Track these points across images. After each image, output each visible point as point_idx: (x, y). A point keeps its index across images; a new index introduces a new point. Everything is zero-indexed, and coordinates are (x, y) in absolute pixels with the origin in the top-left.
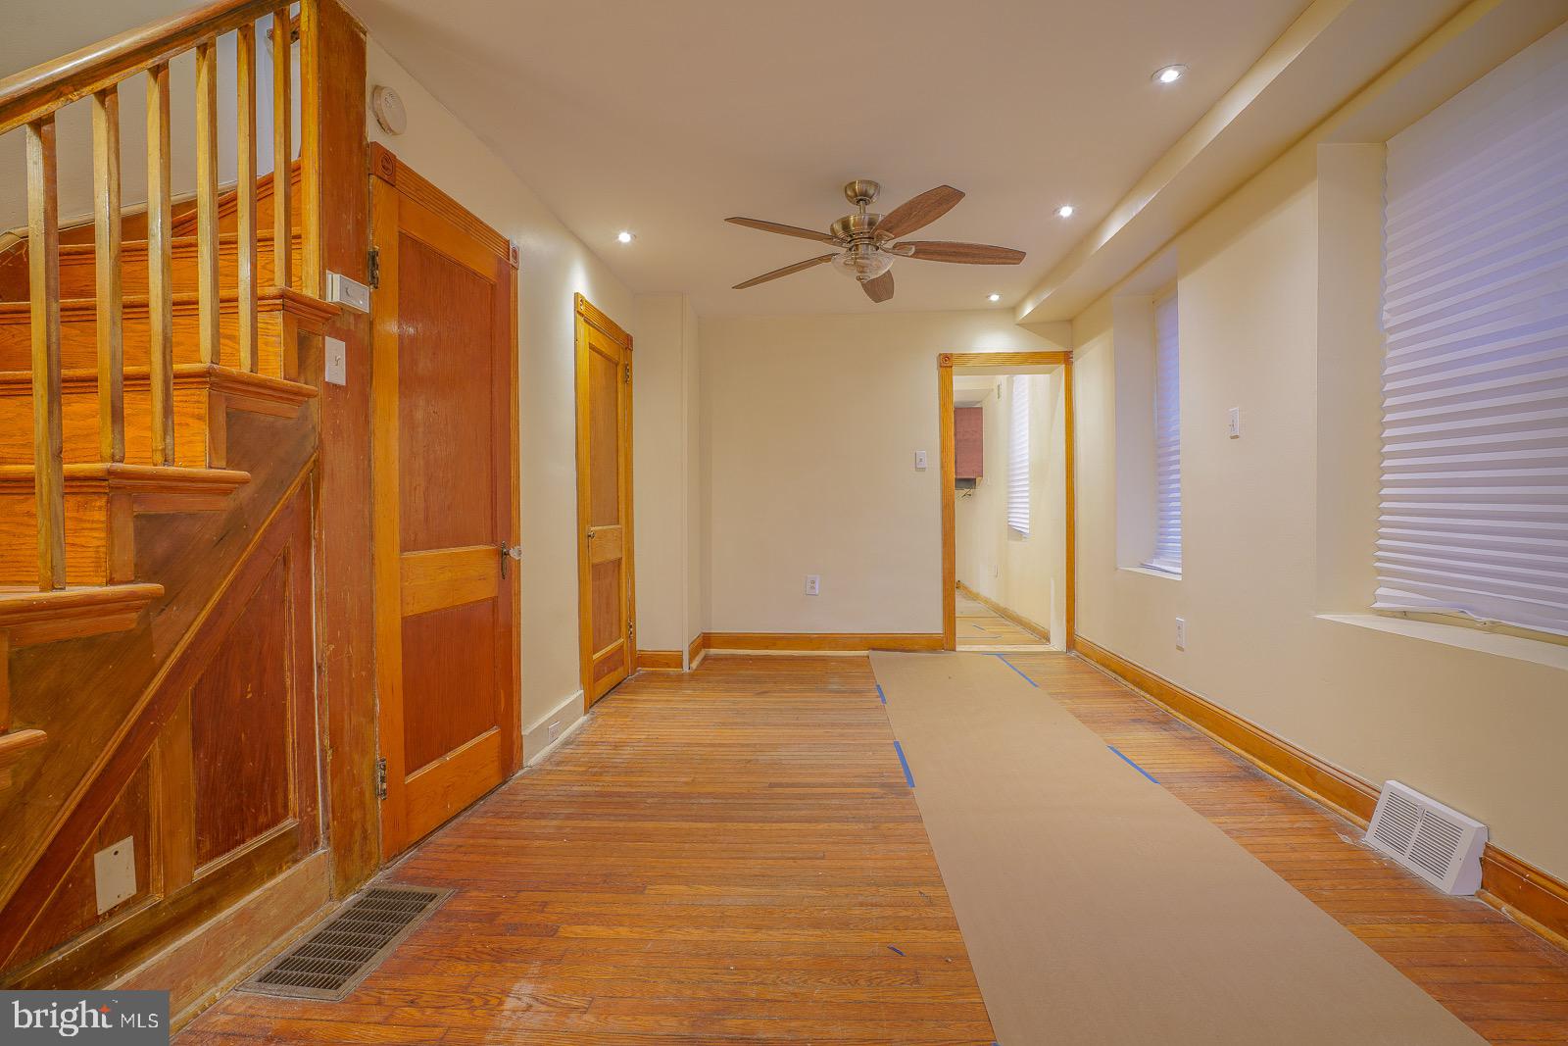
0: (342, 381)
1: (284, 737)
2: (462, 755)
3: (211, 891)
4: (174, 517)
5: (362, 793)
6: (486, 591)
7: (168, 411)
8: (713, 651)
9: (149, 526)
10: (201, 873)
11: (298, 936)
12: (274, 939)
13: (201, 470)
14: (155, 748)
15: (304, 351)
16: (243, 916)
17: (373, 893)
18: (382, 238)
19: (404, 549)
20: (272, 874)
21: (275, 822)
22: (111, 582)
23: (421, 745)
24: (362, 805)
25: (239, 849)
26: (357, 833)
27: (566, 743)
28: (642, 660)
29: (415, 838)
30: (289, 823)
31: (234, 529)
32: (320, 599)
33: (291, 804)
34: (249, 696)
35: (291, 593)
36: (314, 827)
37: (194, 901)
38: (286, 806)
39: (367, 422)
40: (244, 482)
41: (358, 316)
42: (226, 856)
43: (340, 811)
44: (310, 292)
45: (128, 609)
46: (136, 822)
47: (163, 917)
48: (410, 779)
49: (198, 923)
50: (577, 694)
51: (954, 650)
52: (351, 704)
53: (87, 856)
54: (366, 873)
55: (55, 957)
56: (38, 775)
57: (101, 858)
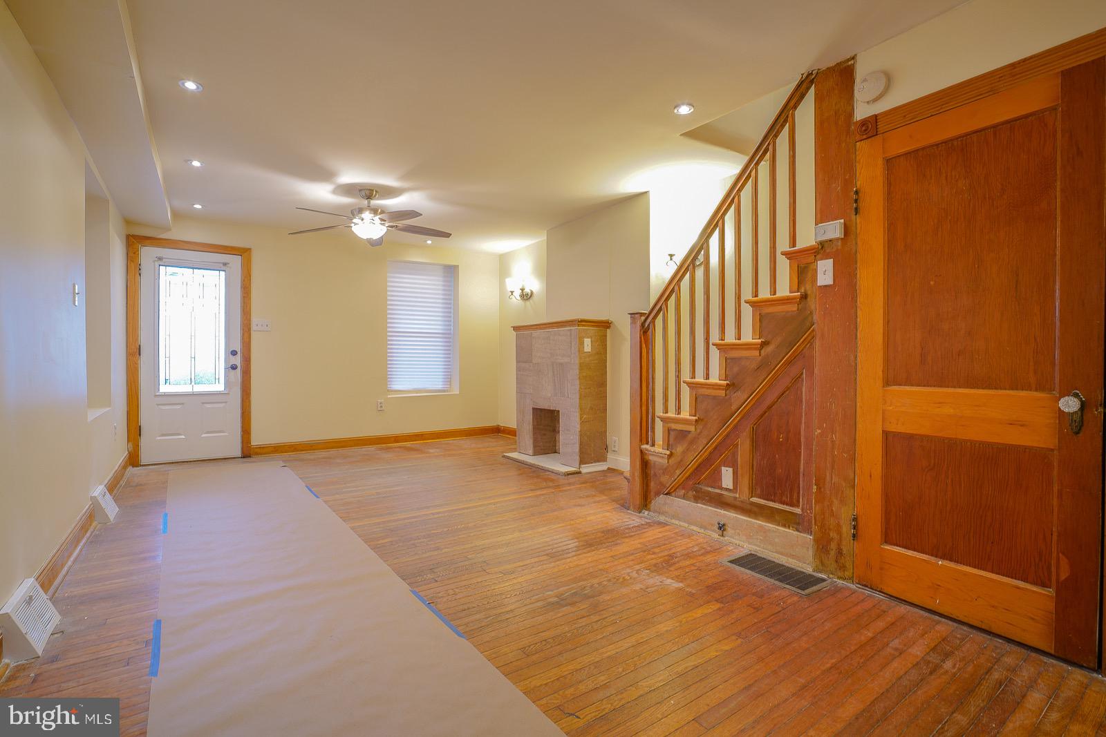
0: (830, 282)
2: (965, 574)
3: (755, 509)
4: (740, 359)
5: (838, 525)
9: (732, 362)
10: (754, 500)
12: (776, 552)
14: (739, 442)
16: (761, 526)
19: (887, 383)
20: (784, 526)
21: (792, 505)
24: (838, 531)
25: (771, 503)
26: (833, 546)
30: (798, 511)
31: (765, 363)
33: (801, 502)
34: (781, 440)
35: (804, 397)
37: (749, 507)
38: (798, 501)
42: (766, 502)
46: (734, 465)
47: (738, 503)
48: (885, 546)
49: (749, 517)
53: (720, 466)
54: (840, 574)
55: (710, 489)
56: (701, 432)
57: (724, 469)
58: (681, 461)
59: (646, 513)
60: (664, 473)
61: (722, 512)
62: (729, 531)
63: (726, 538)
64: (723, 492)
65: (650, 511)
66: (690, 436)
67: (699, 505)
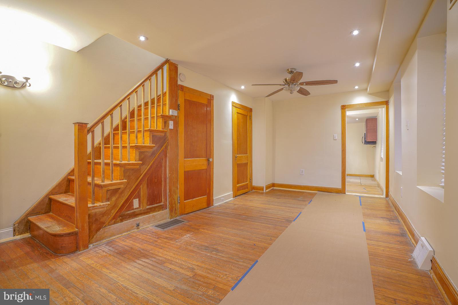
0: (172, 128)
1: (162, 189)
2: (197, 200)
3: (149, 210)
4: (144, 152)
5: (175, 202)
6: (204, 167)
7: (143, 136)
8: (275, 188)
9: (141, 153)
10: (148, 207)
11: (162, 222)
12: (159, 221)
13: (148, 145)
14: (141, 186)
15: (166, 123)
16: (153, 215)
17: (176, 219)
18: (181, 101)
19: (185, 158)
20: (159, 211)
21: (160, 203)
22: (136, 161)
23: (188, 195)
24: (175, 204)
25: (154, 205)
26: (174, 208)
27: (226, 203)
28: (254, 188)
29: (186, 213)
30: (162, 203)
31: (153, 154)
32: (168, 166)
33: (162, 200)
34: (156, 181)
35: (163, 165)
36: (166, 205)
37: (146, 211)
38: (162, 201)
39: (178, 135)
40: (154, 146)
41: (176, 116)
42: (152, 206)
43: (171, 204)
44: (167, 114)
45: (137, 165)
46: (138, 196)
47: (142, 212)
48: (185, 202)
49: (147, 215)
50: (231, 193)
51: (345, 194)
52: (173, 185)
53: (133, 200)
54: (175, 216)
55: (129, 212)
56: (126, 186)
57: (134, 200)
58: (115, 205)
59: (91, 246)
60: (103, 216)
61: (137, 218)
62: (141, 225)
63: (141, 228)
64: (135, 210)
65: (92, 243)
66: (120, 191)
67: (124, 222)
